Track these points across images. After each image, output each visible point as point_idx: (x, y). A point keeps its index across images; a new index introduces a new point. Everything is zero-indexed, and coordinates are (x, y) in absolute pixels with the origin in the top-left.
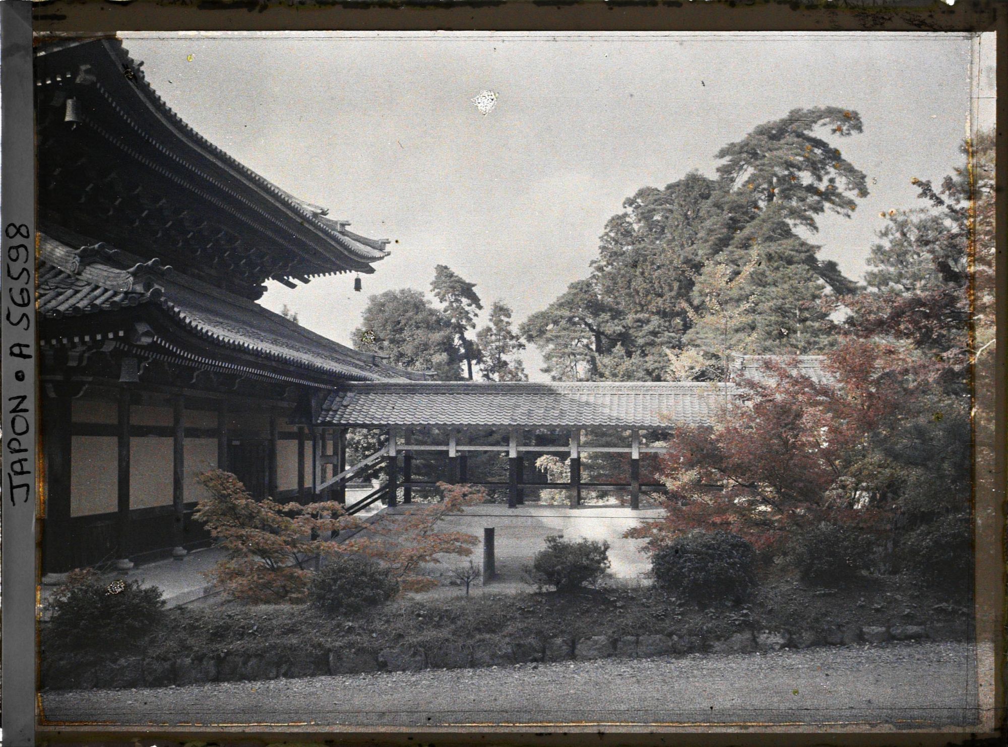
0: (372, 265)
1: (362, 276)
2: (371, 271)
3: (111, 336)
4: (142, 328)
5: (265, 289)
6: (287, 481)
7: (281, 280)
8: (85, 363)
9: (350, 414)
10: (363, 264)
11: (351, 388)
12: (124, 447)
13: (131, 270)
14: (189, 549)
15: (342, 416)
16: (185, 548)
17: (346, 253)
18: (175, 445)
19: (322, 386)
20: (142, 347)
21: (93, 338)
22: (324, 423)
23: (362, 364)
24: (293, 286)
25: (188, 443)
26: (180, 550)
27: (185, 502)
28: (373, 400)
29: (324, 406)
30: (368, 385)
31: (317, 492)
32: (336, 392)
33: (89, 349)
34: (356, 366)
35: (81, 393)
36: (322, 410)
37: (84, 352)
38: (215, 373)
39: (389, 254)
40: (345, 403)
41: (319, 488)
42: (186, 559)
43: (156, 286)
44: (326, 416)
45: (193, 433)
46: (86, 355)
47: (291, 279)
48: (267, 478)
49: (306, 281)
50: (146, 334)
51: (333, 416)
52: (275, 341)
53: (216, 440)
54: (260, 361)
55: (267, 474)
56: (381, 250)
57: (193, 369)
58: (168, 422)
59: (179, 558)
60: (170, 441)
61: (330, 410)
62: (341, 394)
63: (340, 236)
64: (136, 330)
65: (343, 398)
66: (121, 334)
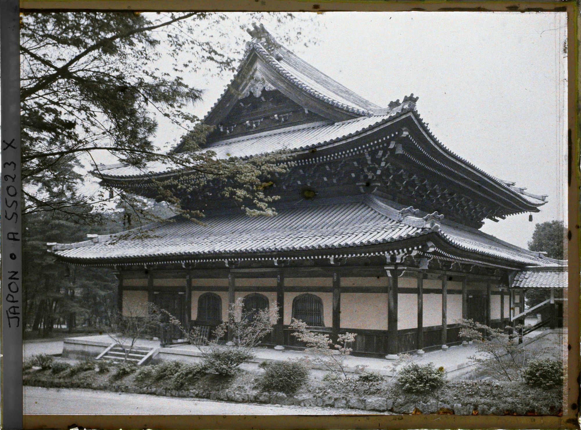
0: (538, 208)
1: (533, 214)
2: (538, 211)
3: (416, 248)
4: (430, 244)
5: (484, 223)
6: (495, 315)
7: (491, 219)
8: (403, 261)
9: (529, 282)
10: (534, 208)
11: (529, 270)
12: (420, 298)
13: (425, 217)
14: (449, 346)
15: (525, 283)
16: (447, 345)
17: (525, 203)
18: (443, 297)
19: (514, 269)
20: (429, 253)
21: (408, 250)
22: (515, 287)
23: (533, 257)
24: (497, 221)
25: (449, 297)
26: (445, 346)
27: (447, 324)
28: (541, 276)
29: (515, 279)
30: (539, 268)
31: (512, 320)
32: (521, 271)
33: (406, 254)
34: (530, 258)
35: (402, 275)
36: (514, 280)
37: (403, 256)
38: (461, 264)
39: (547, 202)
40: (526, 277)
41: (513, 319)
42: (447, 350)
43: (436, 224)
44: (516, 283)
45: (450, 292)
46: (404, 257)
47: (496, 218)
48: (485, 314)
49: (504, 218)
50: (432, 247)
51: (520, 284)
52: (490, 247)
53: (461, 295)
54: (484, 258)
55: (486, 312)
56: (543, 200)
57: (451, 262)
58: (440, 287)
59: (445, 350)
60: (440, 296)
61: (518, 280)
62: (524, 272)
63: (522, 195)
64: (427, 245)
65: (525, 274)
66: (420, 247)
